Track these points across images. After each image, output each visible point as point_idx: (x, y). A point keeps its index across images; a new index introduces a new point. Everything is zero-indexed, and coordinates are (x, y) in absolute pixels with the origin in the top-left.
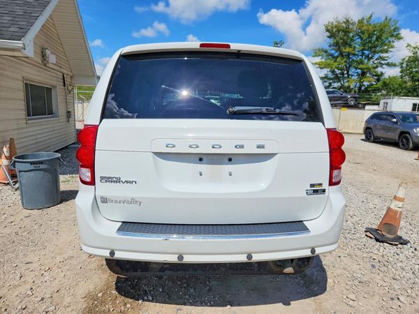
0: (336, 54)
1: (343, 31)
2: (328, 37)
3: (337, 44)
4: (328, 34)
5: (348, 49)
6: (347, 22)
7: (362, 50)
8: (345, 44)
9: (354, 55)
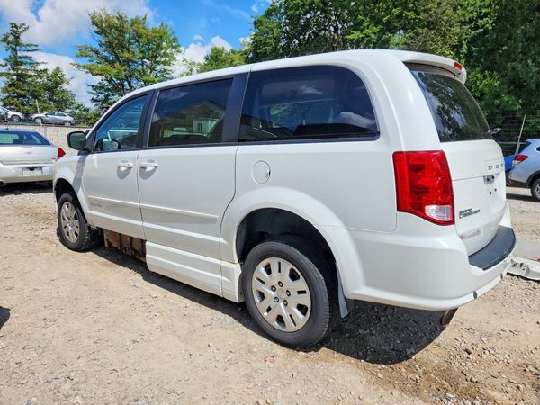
0: (111, 58)
1: (117, 29)
2: (97, 32)
3: (109, 45)
4: (96, 28)
5: (126, 55)
6: (120, 18)
7: (142, 58)
8: (122, 46)
9: (134, 62)
